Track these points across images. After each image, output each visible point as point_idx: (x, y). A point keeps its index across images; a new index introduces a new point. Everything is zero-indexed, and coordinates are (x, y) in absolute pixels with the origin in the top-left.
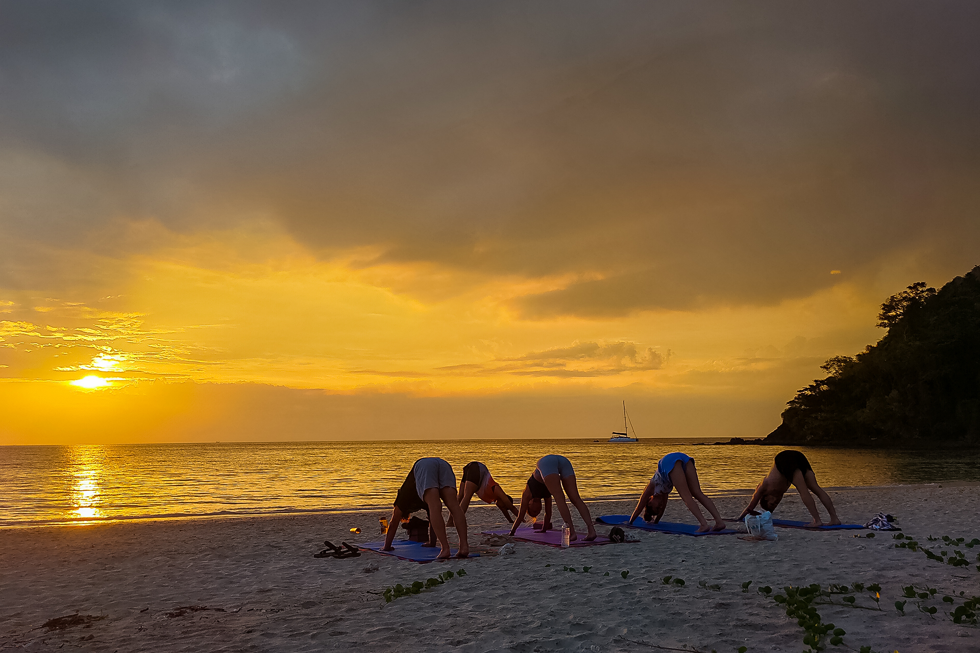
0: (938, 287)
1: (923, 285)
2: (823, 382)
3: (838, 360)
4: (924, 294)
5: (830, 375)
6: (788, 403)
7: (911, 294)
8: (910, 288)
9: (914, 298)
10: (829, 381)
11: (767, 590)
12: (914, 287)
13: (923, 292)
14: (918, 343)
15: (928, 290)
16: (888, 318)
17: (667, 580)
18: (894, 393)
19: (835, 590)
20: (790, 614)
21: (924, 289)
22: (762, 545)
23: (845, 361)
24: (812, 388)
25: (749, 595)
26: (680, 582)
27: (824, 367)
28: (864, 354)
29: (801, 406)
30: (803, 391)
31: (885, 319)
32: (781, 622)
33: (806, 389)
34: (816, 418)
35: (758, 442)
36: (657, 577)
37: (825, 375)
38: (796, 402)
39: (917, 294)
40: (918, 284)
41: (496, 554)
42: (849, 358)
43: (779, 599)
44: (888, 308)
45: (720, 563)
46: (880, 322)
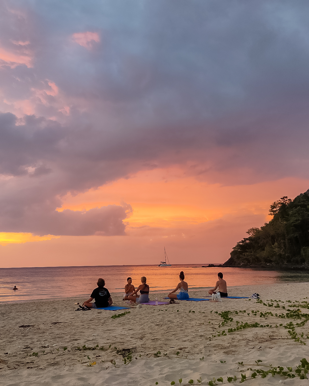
0: (293, 199)
1: (286, 197)
2: (247, 239)
3: (253, 229)
4: (287, 201)
5: (250, 236)
6: (233, 248)
7: (282, 201)
8: (281, 198)
9: (283, 203)
10: (250, 239)
11: (217, 312)
12: (283, 198)
13: (286, 200)
14: (285, 222)
15: (288, 200)
16: (273, 211)
17: (190, 312)
18: (276, 244)
19: (234, 312)
20: (222, 317)
21: (287, 199)
22: (217, 303)
23: (256, 230)
24: (242, 242)
25: (212, 314)
26: (194, 312)
27: (248, 232)
28: (264, 227)
29: (238, 249)
30: (239, 243)
31: (272, 212)
32: (219, 318)
33: (240, 242)
34: (244, 255)
35: (220, 266)
36: (187, 311)
37: (248, 236)
38: (236, 248)
39: (284, 201)
40: (285, 197)
41: (136, 308)
42: (258, 228)
43: (220, 314)
44: (273, 207)
45: (204, 308)
46: (270, 213)
